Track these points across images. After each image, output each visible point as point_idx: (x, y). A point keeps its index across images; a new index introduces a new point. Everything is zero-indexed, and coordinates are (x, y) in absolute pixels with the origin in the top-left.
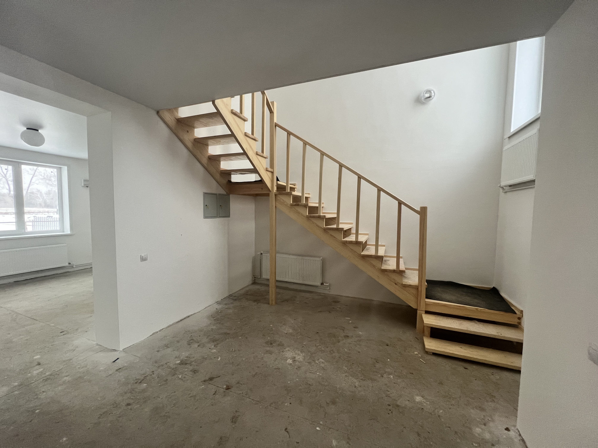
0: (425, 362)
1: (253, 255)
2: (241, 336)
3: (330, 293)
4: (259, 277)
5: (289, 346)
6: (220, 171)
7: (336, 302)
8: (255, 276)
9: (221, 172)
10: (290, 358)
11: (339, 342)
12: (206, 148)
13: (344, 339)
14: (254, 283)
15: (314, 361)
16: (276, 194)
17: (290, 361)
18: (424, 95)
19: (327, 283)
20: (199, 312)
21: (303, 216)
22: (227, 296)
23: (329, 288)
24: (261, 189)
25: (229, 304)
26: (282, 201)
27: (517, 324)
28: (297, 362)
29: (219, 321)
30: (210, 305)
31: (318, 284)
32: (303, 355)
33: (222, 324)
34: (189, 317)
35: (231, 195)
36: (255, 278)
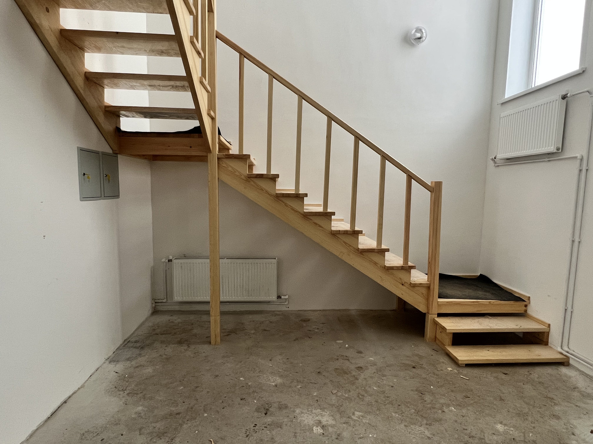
0: (468, 379)
1: (152, 264)
2: (205, 411)
3: (290, 309)
4: (164, 301)
5: (297, 406)
6: (104, 107)
7: (307, 320)
8: (155, 300)
9: (107, 109)
10: (313, 425)
11: (357, 379)
12: (81, 54)
13: (359, 372)
14: (155, 312)
15: (349, 417)
16: (220, 157)
17: (318, 430)
18: (414, 35)
19: (286, 296)
20: (83, 386)
21: (269, 194)
22: (121, 345)
23: (287, 303)
24: (189, 148)
25: (136, 358)
26: (230, 169)
27: (524, 312)
28: (330, 428)
29: (141, 395)
30: (98, 368)
31: (274, 298)
32: (328, 413)
33: (151, 398)
34: (65, 402)
35: (119, 156)
36: (156, 303)
